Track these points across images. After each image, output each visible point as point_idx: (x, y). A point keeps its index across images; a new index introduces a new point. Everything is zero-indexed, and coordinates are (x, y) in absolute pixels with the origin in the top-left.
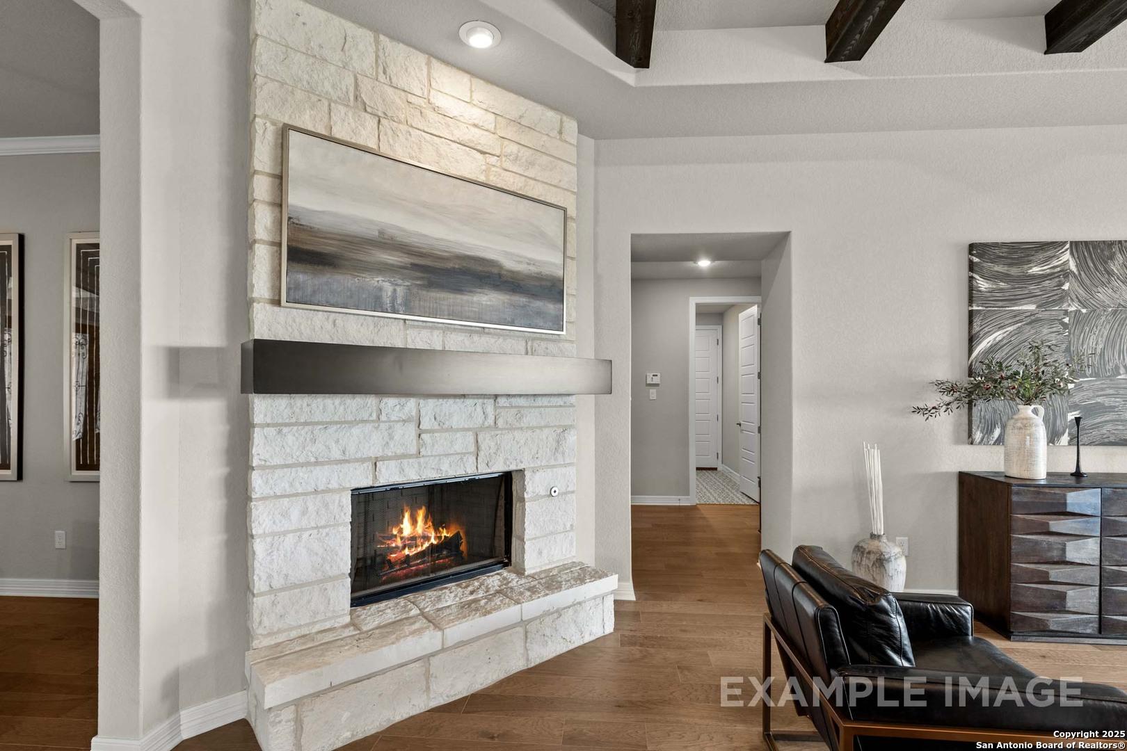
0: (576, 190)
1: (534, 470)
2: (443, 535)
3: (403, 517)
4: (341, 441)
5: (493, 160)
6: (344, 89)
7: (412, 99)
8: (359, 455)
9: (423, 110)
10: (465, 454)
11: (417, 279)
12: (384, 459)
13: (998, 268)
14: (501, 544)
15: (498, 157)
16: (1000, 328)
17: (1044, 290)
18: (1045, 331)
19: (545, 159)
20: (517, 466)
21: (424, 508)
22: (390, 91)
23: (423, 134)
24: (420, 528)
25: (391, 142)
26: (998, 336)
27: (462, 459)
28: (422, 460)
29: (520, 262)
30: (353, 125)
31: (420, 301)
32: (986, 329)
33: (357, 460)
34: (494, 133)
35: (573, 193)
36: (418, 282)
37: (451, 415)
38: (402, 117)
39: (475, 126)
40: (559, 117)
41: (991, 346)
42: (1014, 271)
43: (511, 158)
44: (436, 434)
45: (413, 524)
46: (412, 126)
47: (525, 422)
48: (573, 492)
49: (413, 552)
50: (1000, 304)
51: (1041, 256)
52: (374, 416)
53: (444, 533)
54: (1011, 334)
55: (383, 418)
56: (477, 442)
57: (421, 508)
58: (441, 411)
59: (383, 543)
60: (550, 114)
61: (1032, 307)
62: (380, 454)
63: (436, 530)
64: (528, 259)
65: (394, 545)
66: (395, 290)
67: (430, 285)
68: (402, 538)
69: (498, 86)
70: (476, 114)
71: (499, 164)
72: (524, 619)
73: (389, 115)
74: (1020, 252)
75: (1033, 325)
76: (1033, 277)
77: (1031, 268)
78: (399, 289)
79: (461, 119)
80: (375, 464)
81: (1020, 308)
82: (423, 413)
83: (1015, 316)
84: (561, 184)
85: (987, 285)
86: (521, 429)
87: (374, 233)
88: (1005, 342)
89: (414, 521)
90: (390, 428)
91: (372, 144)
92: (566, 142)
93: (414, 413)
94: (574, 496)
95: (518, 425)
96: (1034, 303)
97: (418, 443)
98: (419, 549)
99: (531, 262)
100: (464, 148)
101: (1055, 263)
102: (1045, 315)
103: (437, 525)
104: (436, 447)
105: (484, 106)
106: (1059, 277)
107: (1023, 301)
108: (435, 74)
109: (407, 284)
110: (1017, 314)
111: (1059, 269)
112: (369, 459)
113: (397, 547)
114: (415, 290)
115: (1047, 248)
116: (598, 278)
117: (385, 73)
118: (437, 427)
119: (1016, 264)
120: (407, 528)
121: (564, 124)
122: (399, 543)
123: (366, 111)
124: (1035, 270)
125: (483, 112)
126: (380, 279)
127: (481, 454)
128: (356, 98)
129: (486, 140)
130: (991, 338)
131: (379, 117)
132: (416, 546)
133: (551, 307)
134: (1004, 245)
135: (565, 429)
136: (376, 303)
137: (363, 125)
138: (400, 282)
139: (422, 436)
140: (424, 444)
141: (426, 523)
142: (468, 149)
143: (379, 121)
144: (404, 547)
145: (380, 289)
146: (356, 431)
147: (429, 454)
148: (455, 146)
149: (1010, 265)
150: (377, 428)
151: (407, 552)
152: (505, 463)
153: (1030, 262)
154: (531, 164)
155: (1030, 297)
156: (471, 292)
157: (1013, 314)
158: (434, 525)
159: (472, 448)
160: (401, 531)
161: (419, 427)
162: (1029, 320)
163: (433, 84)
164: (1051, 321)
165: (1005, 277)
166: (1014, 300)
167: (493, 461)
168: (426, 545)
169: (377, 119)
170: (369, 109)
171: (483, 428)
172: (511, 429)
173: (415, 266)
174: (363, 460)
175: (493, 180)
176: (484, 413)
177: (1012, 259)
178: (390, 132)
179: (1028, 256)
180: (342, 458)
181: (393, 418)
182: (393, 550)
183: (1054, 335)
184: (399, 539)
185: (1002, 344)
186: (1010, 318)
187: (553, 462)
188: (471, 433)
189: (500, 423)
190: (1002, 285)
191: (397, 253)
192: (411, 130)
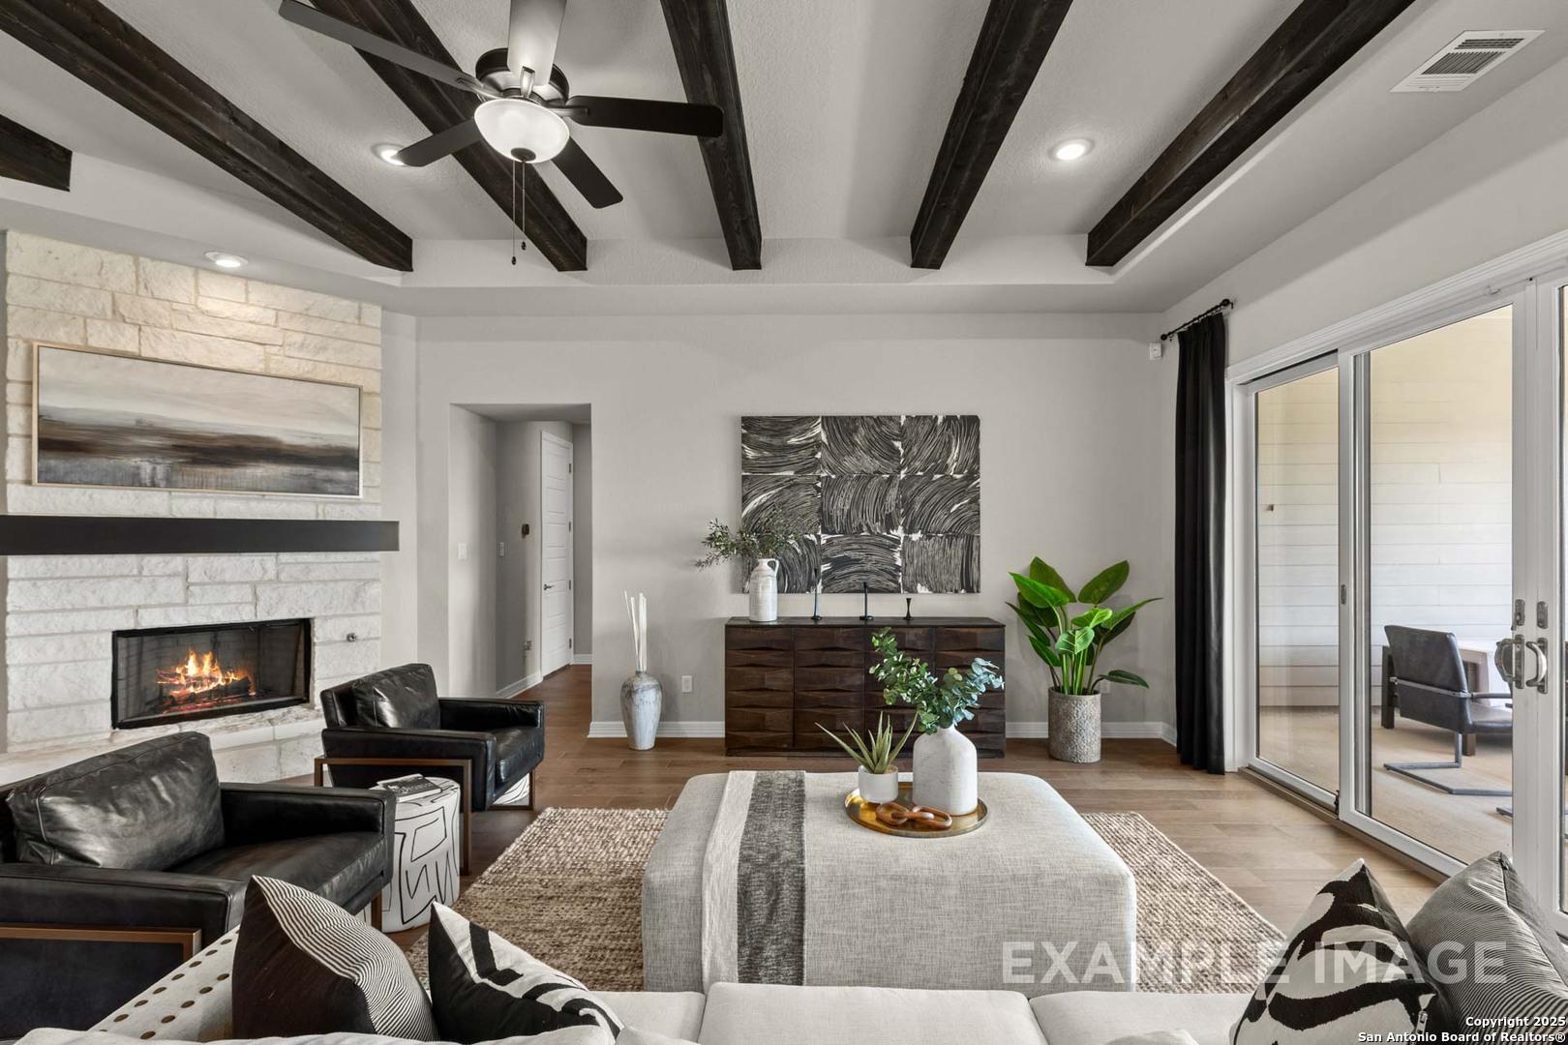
0: (380, 368)
1: (326, 618)
2: (231, 679)
3: (188, 659)
4: (98, 592)
5: (275, 350)
6: (100, 306)
7: (175, 306)
8: (117, 604)
9: (191, 315)
10: (241, 603)
11: (181, 457)
12: (146, 607)
13: (762, 439)
14: (300, 683)
15: (281, 346)
16: (765, 491)
17: (801, 459)
18: (802, 494)
19: (338, 344)
20: (305, 614)
21: (210, 653)
22: (151, 303)
23: (191, 335)
24: (206, 670)
25: (154, 345)
26: (762, 498)
27: (237, 608)
28: (190, 608)
29: (303, 437)
30: (111, 334)
31: (183, 475)
32: (753, 492)
33: (116, 608)
34: (275, 327)
35: (379, 371)
36: (181, 460)
37: (223, 570)
38: (166, 323)
39: (251, 322)
40: (356, 305)
41: (758, 508)
42: (776, 442)
43: (296, 346)
44: (207, 587)
45: (199, 666)
46: (177, 330)
47: (312, 576)
48: (377, 638)
49: (199, 690)
50: (764, 470)
51: (797, 428)
52: (135, 572)
53: (232, 677)
54: (774, 497)
55: (145, 572)
56: (255, 593)
57: (207, 653)
58: (212, 566)
59: (164, 680)
60: (345, 303)
61: (791, 473)
62: (143, 603)
63: (223, 673)
64: (312, 434)
65: (177, 683)
66: (154, 469)
67: (195, 462)
68: (186, 678)
69: (278, 284)
70: (251, 312)
71: (282, 352)
72: (277, 738)
73: (150, 322)
74: (781, 426)
75: (792, 488)
76: (792, 447)
77: (789, 439)
78: (158, 467)
79: (237, 318)
80: (137, 611)
81: (781, 474)
82: (191, 569)
83: (777, 481)
84: (361, 364)
85: (753, 454)
86: (310, 582)
87: (131, 423)
88: (769, 503)
89: (200, 663)
90: (154, 581)
91: (132, 348)
92: (367, 326)
93: (180, 569)
94: (378, 642)
95: (305, 579)
96: (792, 470)
97: (186, 594)
98: (206, 689)
99: (315, 436)
100: (239, 342)
101: (809, 435)
102: (800, 480)
103: (224, 670)
104: (206, 597)
105: (263, 305)
106: (812, 447)
107: (783, 468)
108: (201, 283)
109: (168, 462)
110: (778, 479)
111: (812, 440)
112: (130, 607)
113: (181, 685)
114: (177, 467)
115: (803, 422)
116: (419, 445)
117: (146, 288)
118: (207, 580)
119: (777, 435)
120: (192, 668)
121: (363, 311)
122: (183, 681)
123: (124, 321)
124: (793, 441)
125: (261, 310)
126: (138, 459)
127: (261, 604)
128: (114, 312)
129: (263, 333)
130: (757, 500)
131: (140, 325)
132: (202, 685)
133: (342, 475)
134: (767, 418)
135: (368, 581)
136: (134, 481)
137: (123, 335)
138: (160, 461)
139: (191, 588)
140: (193, 595)
141: (213, 666)
142: (243, 343)
143: (140, 330)
144: (188, 686)
145: (138, 468)
146: (114, 584)
147: (198, 603)
148: (227, 341)
149: (772, 436)
150: (139, 582)
151: (191, 690)
152: (290, 612)
153: (788, 434)
154: (324, 349)
155: (789, 464)
156: (242, 466)
157: (775, 479)
158: (221, 669)
159: (250, 598)
160: (185, 671)
161: (187, 580)
162: (788, 484)
163: (201, 291)
164: (808, 485)
165: (769, 447)
166: (776, 467)
167: (274, 611)
168: (213, 685)
169: (138, 327)
170: (127, 320)
171: (261, 582)
172: (298, 582)
173: (176, 447)
174: (123, 608)
175: (274, 368)
176: (263, 568)
177: (774, 431)
178: (152, 338)
179: (787, 428)
180: (100, 605)
181: (156, 573)
182: (175, 687)
183: (809, 497)
184: (183, 678)
185: (766, 505)
186: (774, 482)
187: (351, 612)
188: (248, 586)
189: (283, 577)
190: (766, 453)
191: (158, 438)
192: (176, 333)
